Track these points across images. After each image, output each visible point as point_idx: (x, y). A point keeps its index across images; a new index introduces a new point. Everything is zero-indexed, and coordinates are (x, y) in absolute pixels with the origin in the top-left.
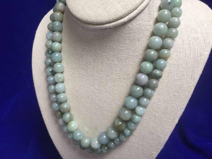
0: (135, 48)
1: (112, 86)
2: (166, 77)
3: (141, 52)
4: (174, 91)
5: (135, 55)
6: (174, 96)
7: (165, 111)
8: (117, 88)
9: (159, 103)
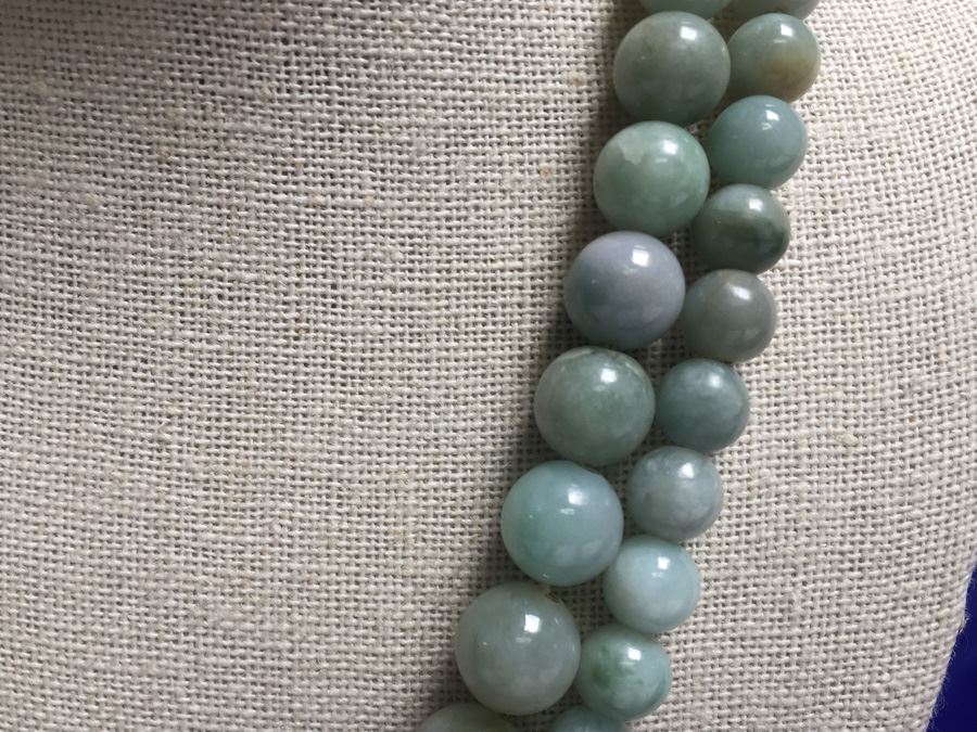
0: (519, 38)
1: (348, 421)
2: (805, 252)
3: (574, 74)
4: (896, 357)
5: (532, 105)
6: (907, 400)
7: (858, 537)
8: (405, 424)
9: (799, 487)
